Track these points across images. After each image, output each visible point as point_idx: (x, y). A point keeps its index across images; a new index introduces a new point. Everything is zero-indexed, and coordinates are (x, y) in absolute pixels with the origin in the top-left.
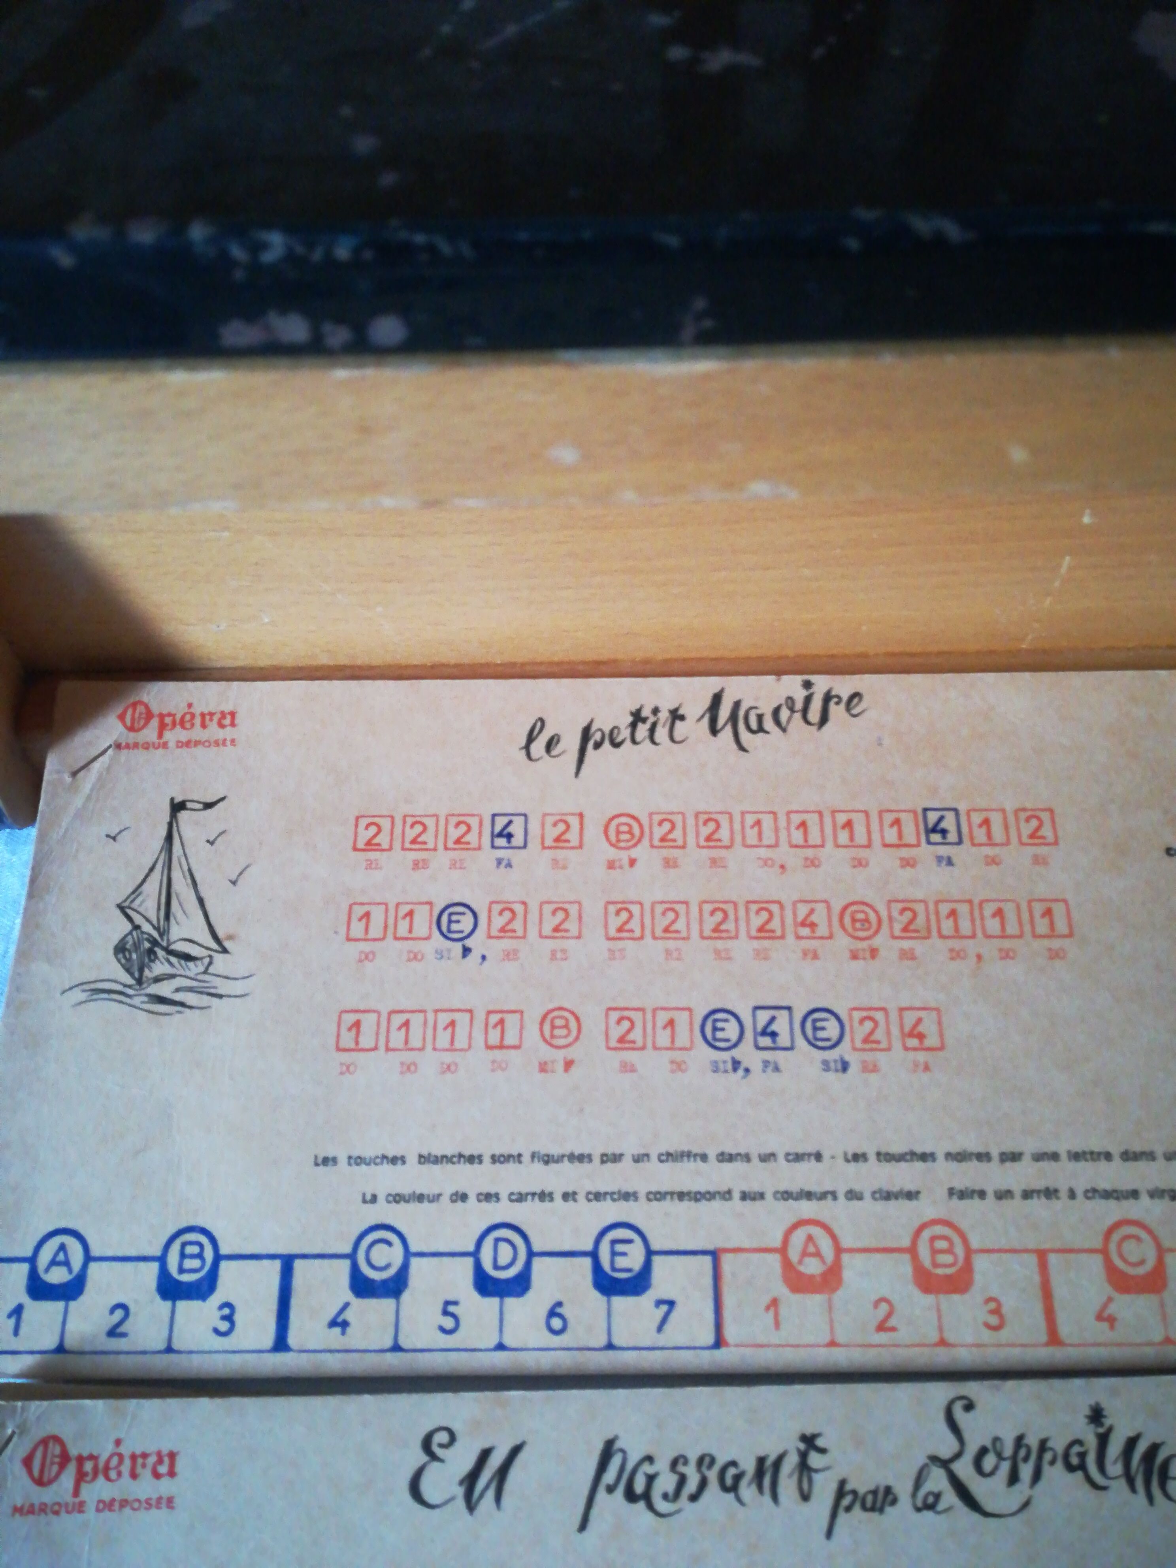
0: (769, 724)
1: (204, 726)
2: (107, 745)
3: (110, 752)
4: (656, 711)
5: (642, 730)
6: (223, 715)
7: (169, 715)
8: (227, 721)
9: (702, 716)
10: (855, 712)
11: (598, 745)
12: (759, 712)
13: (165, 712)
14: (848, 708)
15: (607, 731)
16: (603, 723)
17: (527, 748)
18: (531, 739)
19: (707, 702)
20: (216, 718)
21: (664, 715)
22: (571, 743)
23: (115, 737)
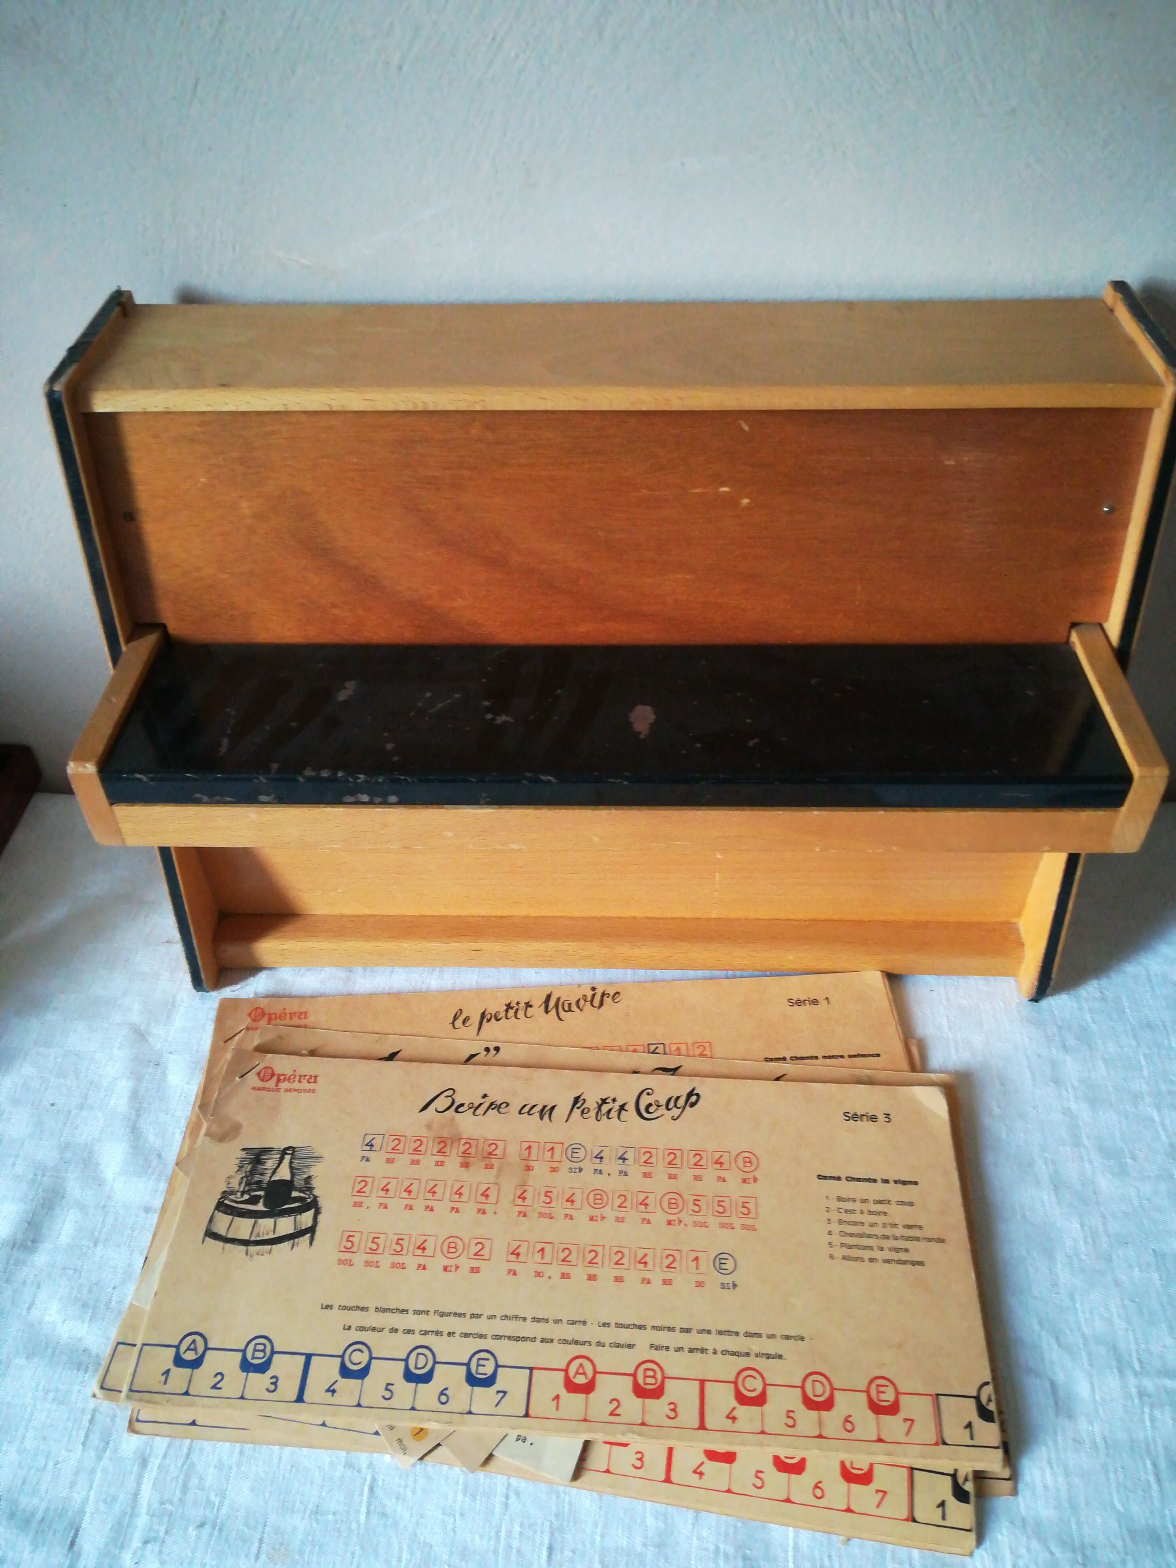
0: (574, 1007)
1: (291, 1019)
2: (242, 1028)
3: (244, 1031)
4: (518, 1003)
5: (511, 1013)
6: (301, 1013)
7: (273, 1014)
8: (303, 1017)
9: (540, 1006)
10: (615, 1001)
11: (488, 1021)
12: (569, 1002)
13: (272, 1012)
14: (613, 999)
15: (493, 1013)
16: (492, 1010)
17: (453, 1023)
18: (455, 1018)
19: (544, 999)
20: (297, 1015)
21: (522, 1005)
22: (475, 1020)
23: (246, 1024)
